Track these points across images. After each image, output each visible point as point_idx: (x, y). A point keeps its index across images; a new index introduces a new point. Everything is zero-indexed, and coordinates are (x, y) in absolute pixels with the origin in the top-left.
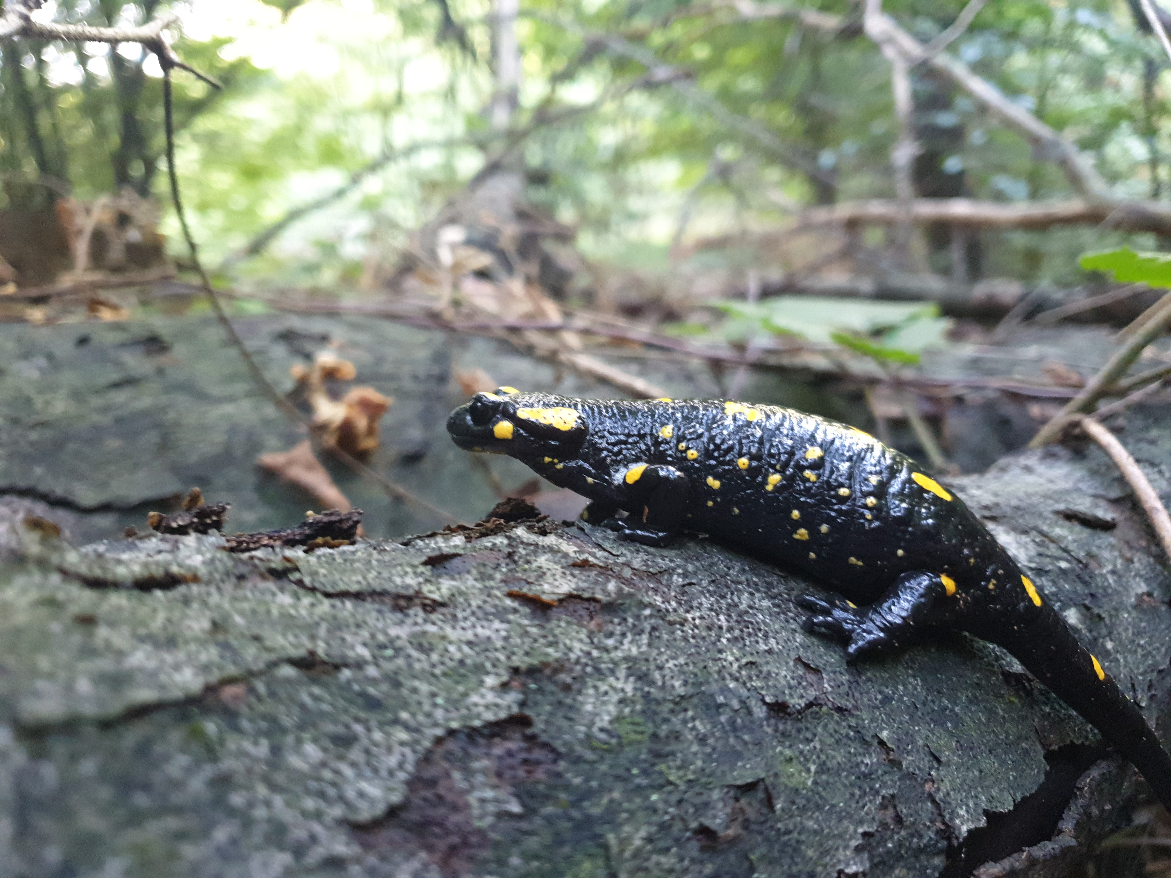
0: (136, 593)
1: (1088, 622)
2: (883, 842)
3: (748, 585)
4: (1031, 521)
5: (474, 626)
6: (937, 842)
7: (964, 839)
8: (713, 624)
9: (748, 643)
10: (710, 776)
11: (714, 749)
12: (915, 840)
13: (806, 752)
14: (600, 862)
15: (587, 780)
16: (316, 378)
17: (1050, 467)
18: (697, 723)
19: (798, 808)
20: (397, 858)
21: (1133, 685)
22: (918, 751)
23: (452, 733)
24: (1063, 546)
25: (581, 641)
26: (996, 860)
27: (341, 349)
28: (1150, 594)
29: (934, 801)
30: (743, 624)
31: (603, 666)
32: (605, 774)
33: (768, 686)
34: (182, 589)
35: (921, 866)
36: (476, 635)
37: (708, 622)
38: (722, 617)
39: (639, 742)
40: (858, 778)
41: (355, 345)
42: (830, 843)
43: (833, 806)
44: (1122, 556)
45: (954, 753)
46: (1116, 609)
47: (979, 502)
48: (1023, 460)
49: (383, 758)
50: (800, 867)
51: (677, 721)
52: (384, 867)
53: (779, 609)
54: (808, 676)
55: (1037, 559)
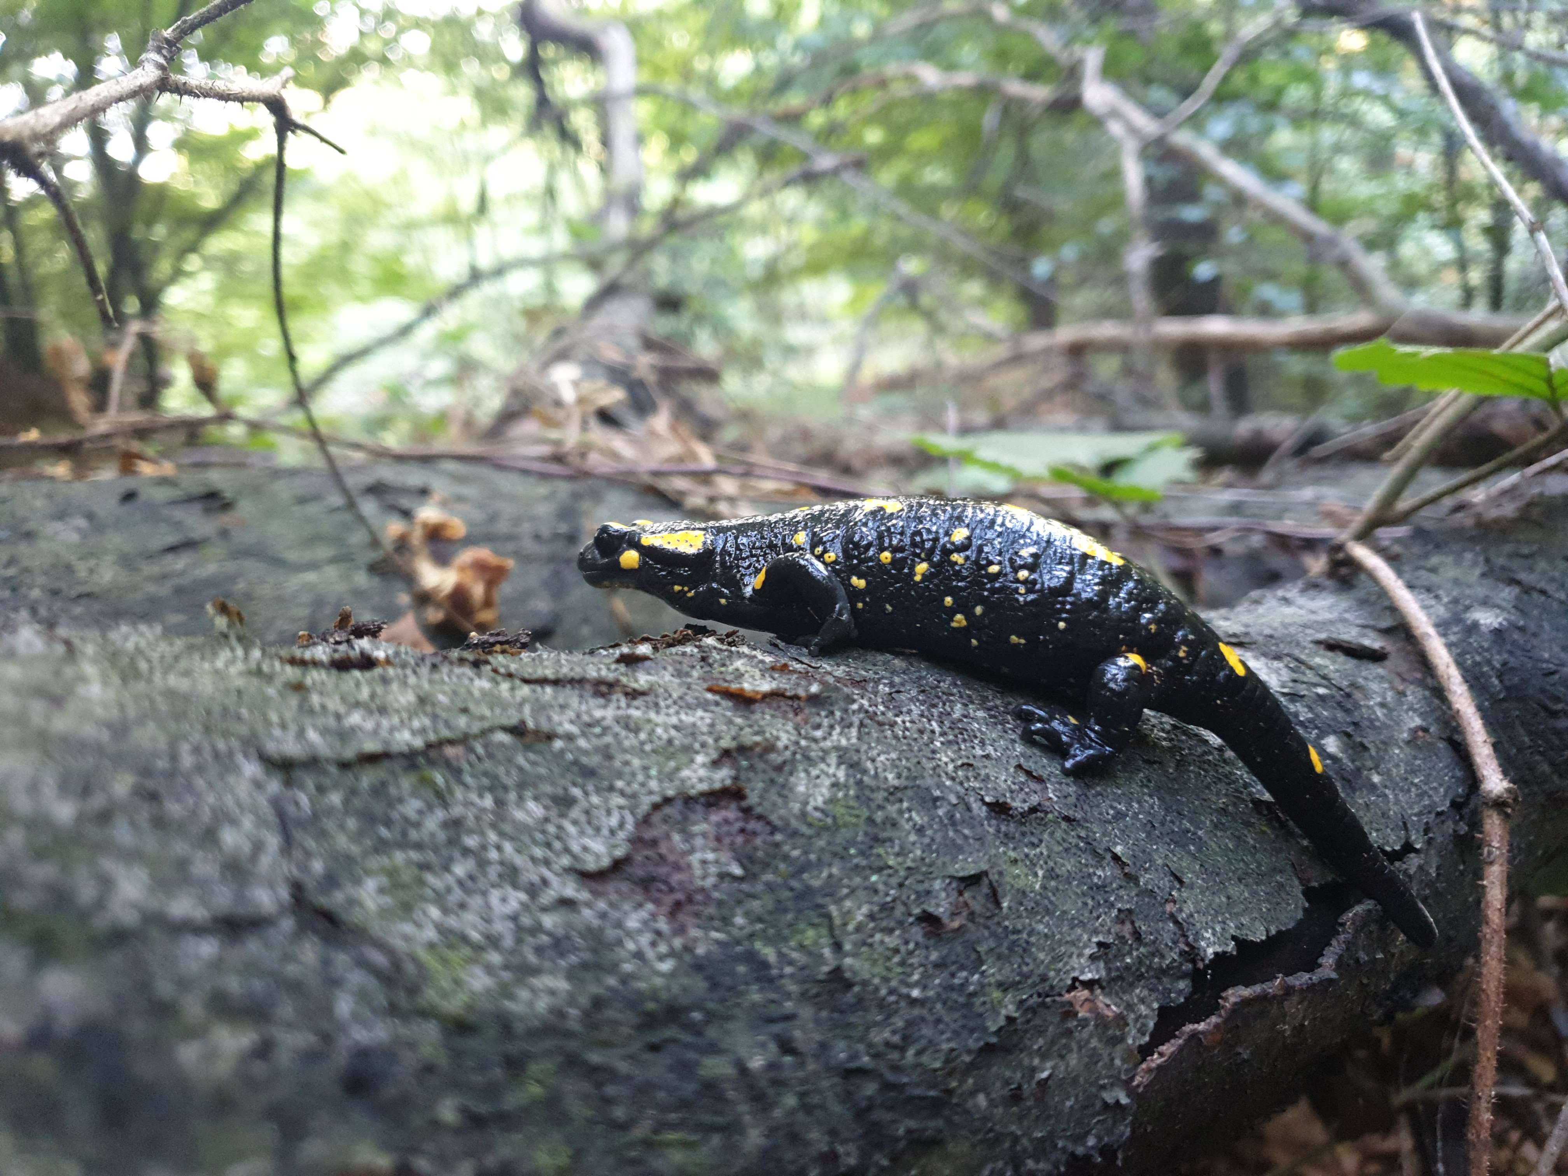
0: (334, 672)
1: (1350, 752)
2: (1119, 956)
3: (961, 697)
4: (1284, 649)
5: (677, 713)
6: (1181, 964)
7: (1210, 961)
8: (925, 728)
9: (963, 747)
10: (930, 866)
11: (933, 840)
12: (1156, 960)
13: (1031, 856)
14: (824, 931)
15: (806, 853)
17: (1313, 599)
18: (914, 814)
19: (1026, 909)
20: (626, 907)
21: (1405, 824)
22: (1156, 870)
23: (667, 801)
24: (1321, 673)
25: (787, 732)
26: (1247, 986)
27: (444, 504)
28: (1425, 730)
29: (1176, 922)
30: (957, 731)
31: (813, 754)
32: (822, 850)
33: (987, 788)
34: (378, 671)
35: (1165, 989)
36: (681, 721)
37: (920, 726)
38: (934, 723)
39: (856, 825)
40: (1091, 888)
41: (460, 499)
42: (1063, 949)
43: (1064, 912)
44: (1392, 688)
45: (1198, 877)
46: (1384, 743)
48: (1280, 593)
49: (604, 819)
50: (1031, 967)
51: (892, 809)
52: (615, 915)
53: (995, 720)
54: (1030, 783)
55: (1291, 684)
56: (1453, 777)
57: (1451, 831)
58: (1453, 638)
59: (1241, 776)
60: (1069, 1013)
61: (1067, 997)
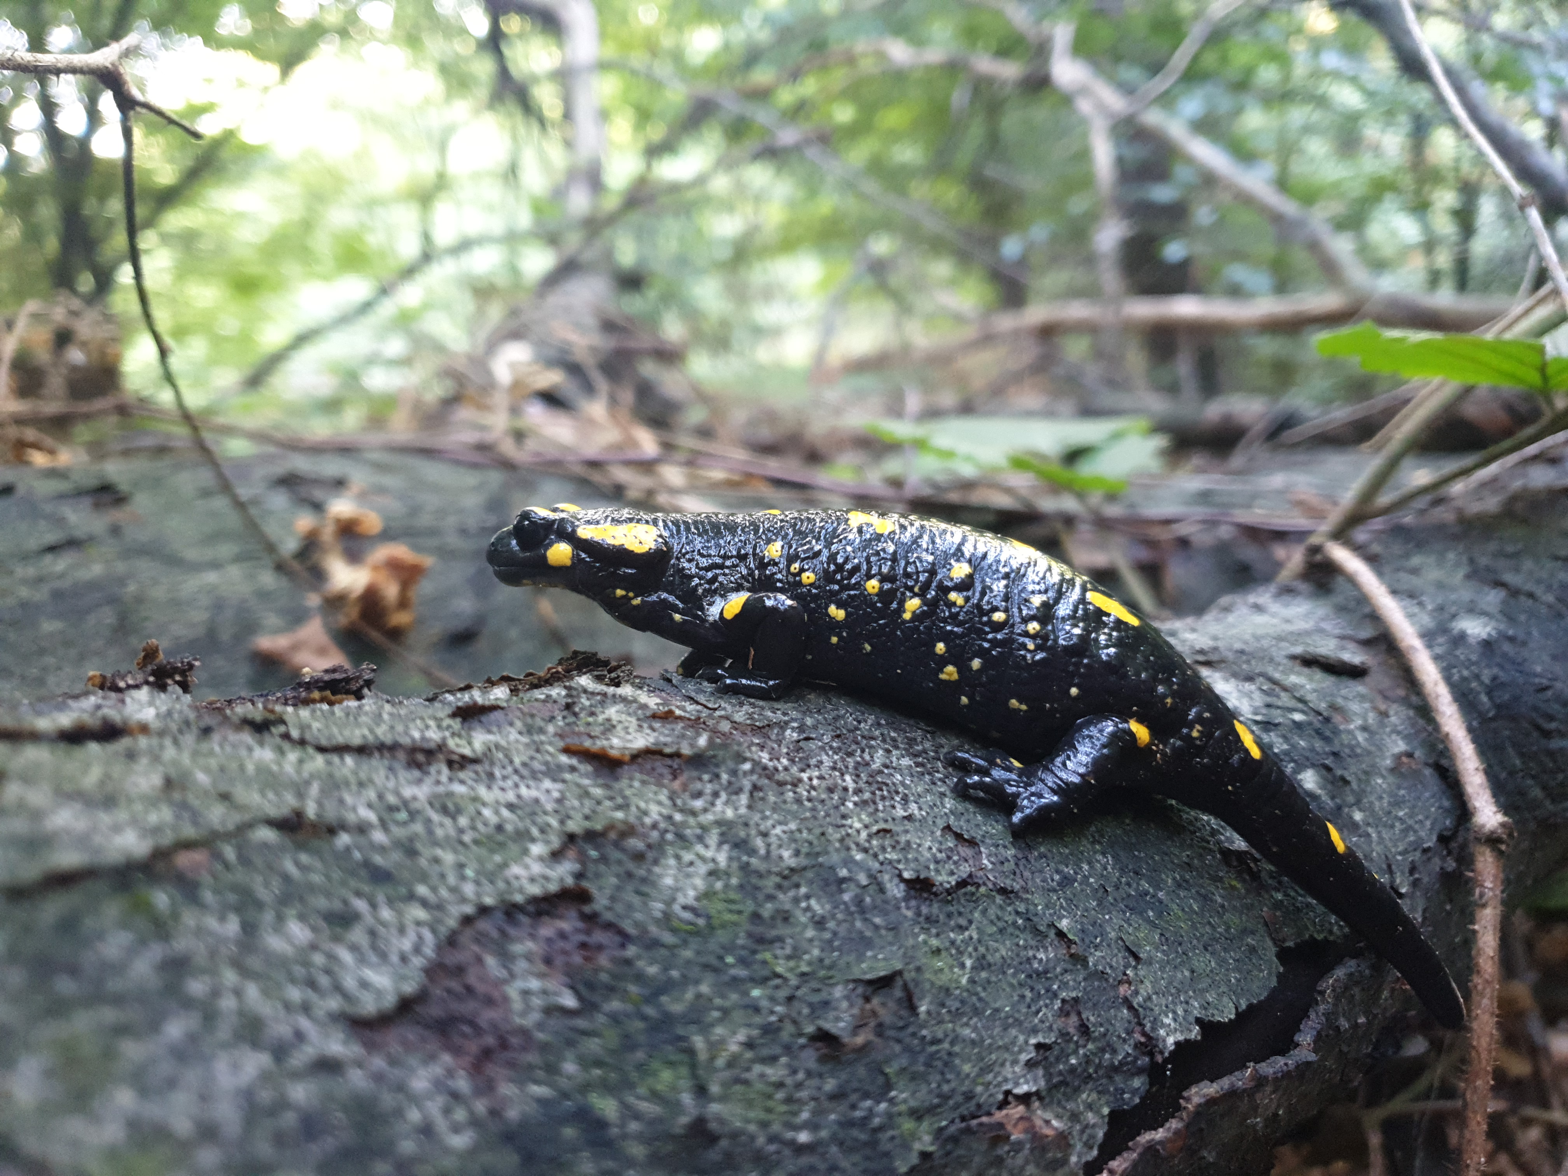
0: (61, 746)
1: (1329, 787)
2: (1063, 1056)
3: (884, 741)
4: (1257, 667)
5: (517, 786)
6: (1136, 1059)
7: (1171, 1053)
8: (836, 785)
9: (881, 807)
10: (830, 968)
11: (835, 934)
12: (1107, 1056)
13: (958, 942)
14: (684, 1071)
15: (666, 969)
16: (328, 533)
17: (1287, 605)
18: (813, 902)
19: (949, 1012)
20: (413, 1061)
21: (1389, 866)
22: (1109, 945)
23: (484, 911)
24: (1298, 695)
25: (660, 803)
26: (1211, 1079)
27: (362, 497)
28: (1410, 755)
29: (1131, 1008)
30: (875, 786)
31: (688, 832)
32: (688, 962)
33: (907, 859)
34: (125, 743)
35: (1116, 1089)
36: (519, 797)
37: (830, 782)
38: (848, 778)
39: (735, 924)
40: (1030, 976)
41: (381, 490)
42: (993, 1057)
43: (997, 1010)
44: (1375, 708)
45: (1157, 949)
46: (1366, 773)
47: (1192, 647)
48: (1252, 598)
49: (394, 941)
50: (953, 1085)
51: (785, 899)
52: (396, 1073)
53: (924, 769)
54: (960, 848)
55: (1264, 711)
56: (1440, 807)
57: (1438, 869)
58: (1439, 650)
59: (1208, 823)
60: (999, 1135)
61: (999, 1116)
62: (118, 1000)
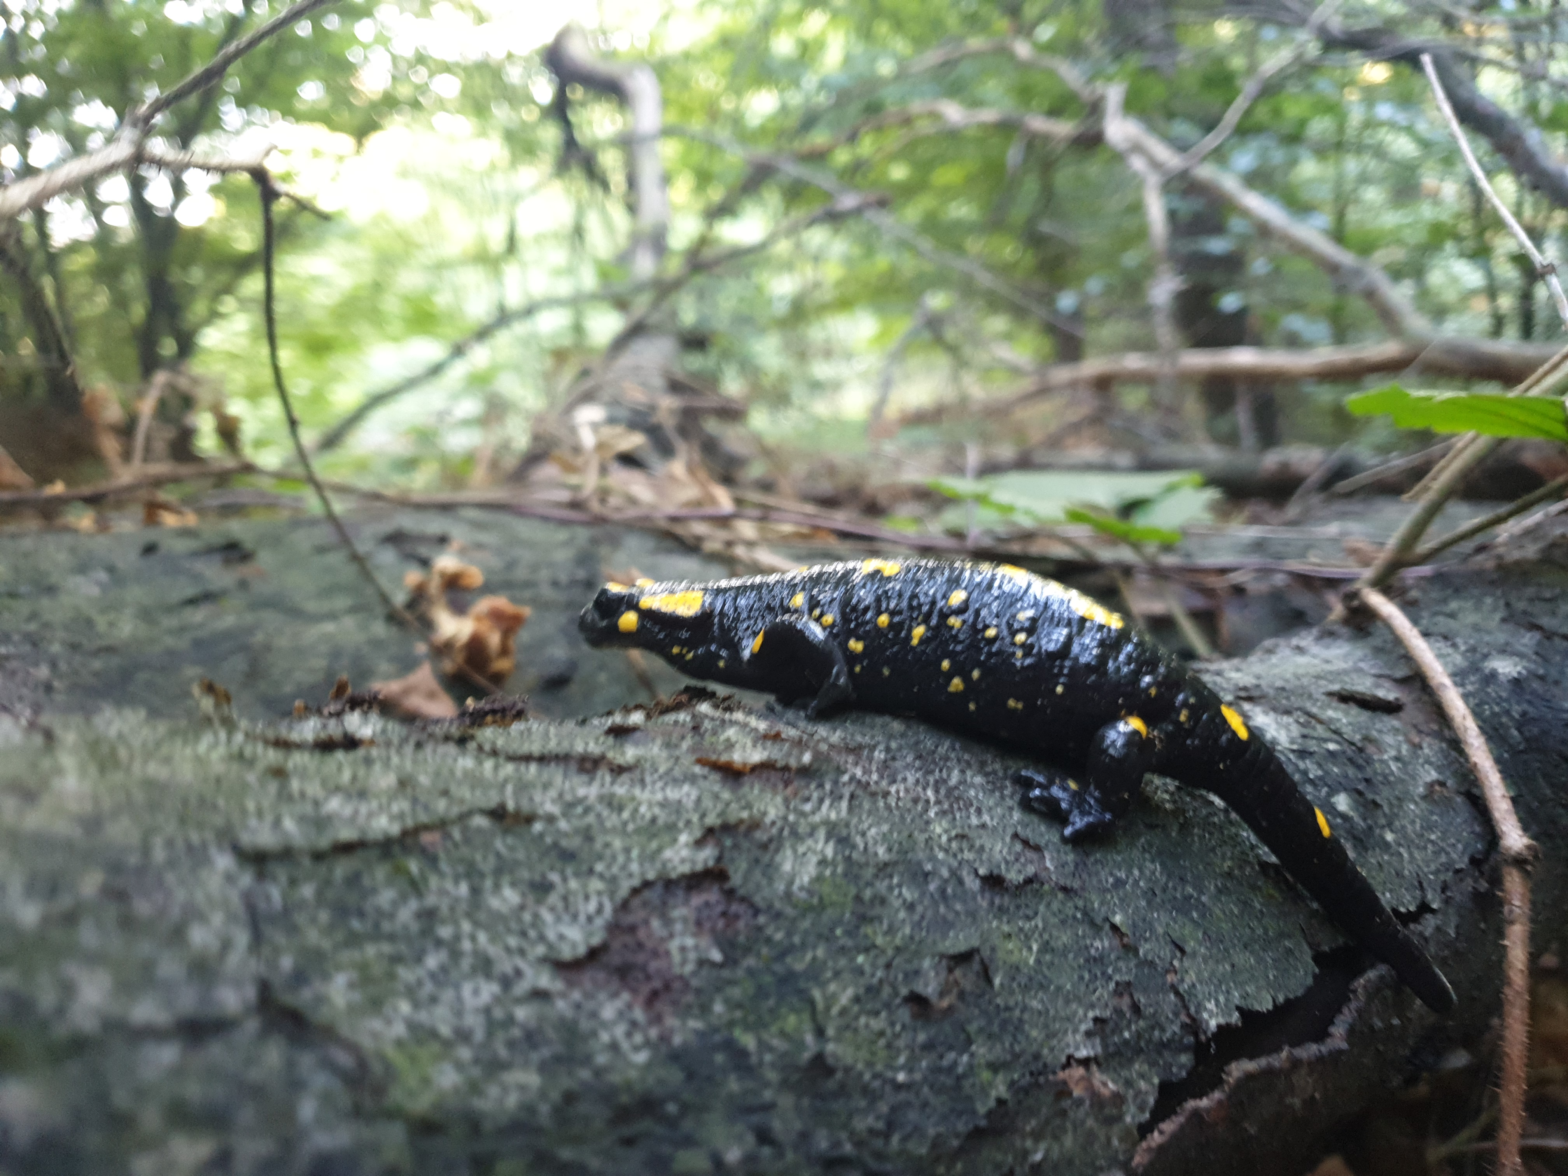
0: (317, 755)
1: (1361, 809)
2: (1118, 1030)
3: (959, 762)
4: (1296, 702)
5: (663, 789)
6: (1182, 1038)
7: (1213, 1034)
8: (920, 797)
9: (958, 816)
10: (920, 944)
11: (923, 916)
12: (1156, 1033)
13: (1026, 929)
14: (806, 1016)
15: (790, 935)
16: (434, 586)
17: (1328, 647)
18: (904, 890)
19: (1019, 986)
20: (602, 996)
21: (1420, 883)
22: (1157, 939)
23: (647, 884)
24: (1332, 727)
25: (776, 806)
26: (1251, 1057)
27: (463, 552)
28: (1442, 784)
29: (1177, 993)
30: (952, 799)
31: (801, 829)
32: (807, 932)
33: (981, 860)
34: (361, 752)
35: (1165, 1063)
36: (666, 797)
37: (914, 795)
38: (929, 792)
39: (842, 904)
40: (1087, 961)
41: (479, 546)
42: (1057, 1025)
43: (1059, 987)
44: (1409, 741)
45: (1200, 945)
46: (1399, 799)
47: (1236, 685)
48: (1295, 641)
49: (582, 905)
50: (1023, 1045)
51: (882, 886)
52: (589, 1005)
53: (994, 786)
54: (1026, 851)
55: (1300, 741)
56: (1473, 832)
57: (1470, 889)
58: (1470, 688)
59: (1248, 838)
60: (1063, 1091)
61: (1062, 1075)
62: (392, 938)
